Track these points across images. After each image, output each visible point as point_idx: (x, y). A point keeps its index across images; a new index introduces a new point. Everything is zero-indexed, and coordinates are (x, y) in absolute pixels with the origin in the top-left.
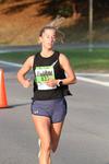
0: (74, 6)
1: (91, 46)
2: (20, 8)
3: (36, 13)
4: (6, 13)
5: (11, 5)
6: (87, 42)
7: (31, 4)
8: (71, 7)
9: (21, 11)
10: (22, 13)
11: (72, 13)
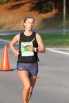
0: (53, 4)
1: (65, 30)
2: (18, 6)
3: (28, 9)
4: (9, 9)
5: (12, 4)
6: (62, 28)
7: (25, 3)
8: (52, 5)
9: (19, 8)
10: (20, 9)
11: (52, 9)
